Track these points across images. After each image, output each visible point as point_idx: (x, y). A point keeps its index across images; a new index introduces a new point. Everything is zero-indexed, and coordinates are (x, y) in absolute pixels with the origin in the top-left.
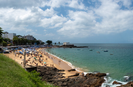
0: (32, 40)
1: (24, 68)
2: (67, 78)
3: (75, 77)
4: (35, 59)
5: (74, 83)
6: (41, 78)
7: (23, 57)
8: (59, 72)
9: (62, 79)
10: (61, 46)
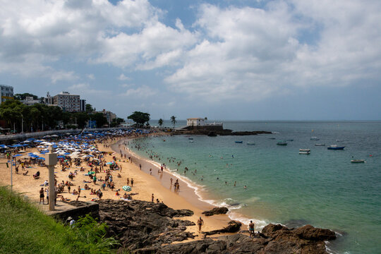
0: (77, 110)
1: (53, 212)
2: (200, 238)
3: (226, 234)
4: (92, 178)
6: (111, 241)
7: (45, 173)
8: (175, 218)
9: (186, 245)
10: (179, 129)
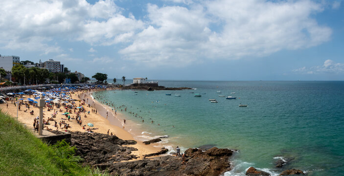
0: (58, 71)
1: (41, 136)
2: (141, 159)
3: (160, 156)
4: (67, 116)
5: (156, 170)
6: (79, 158)
7: (37, 111)
8: (123, 146)
9: (131, 163)
10: (127, 85)
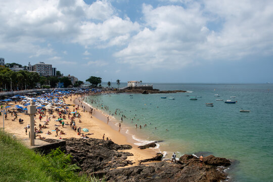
0: (50, 75)
1: (33, 147)
2: (136, 165)
3: (155, 162)
5: (152, 178)
6: (75, 167)
8: (119, 151)
9: (127, 169)
10: (122, 88)
